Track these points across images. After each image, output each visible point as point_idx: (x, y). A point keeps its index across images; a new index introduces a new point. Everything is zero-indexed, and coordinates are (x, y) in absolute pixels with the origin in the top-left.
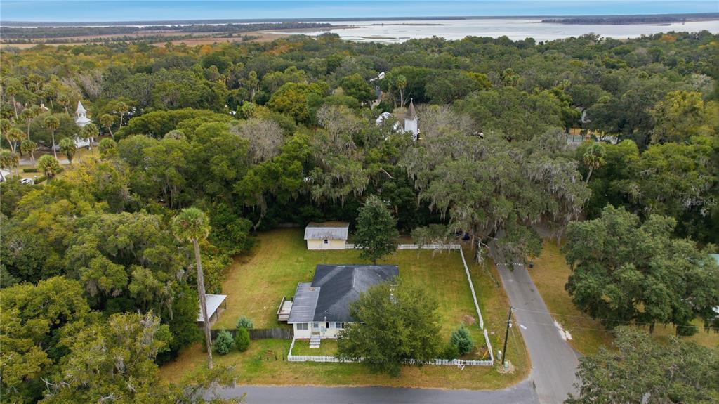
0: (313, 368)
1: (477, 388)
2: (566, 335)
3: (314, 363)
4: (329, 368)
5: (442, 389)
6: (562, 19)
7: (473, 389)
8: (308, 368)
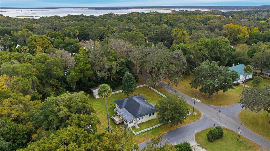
0: (145, 134)
1: (195, 121)
2: (199, 101)
3: (144, 132)
4: (151, 132)
5: (186, 125)
6: (95, 8)
7: (194, 122)
8: (143, 134)
